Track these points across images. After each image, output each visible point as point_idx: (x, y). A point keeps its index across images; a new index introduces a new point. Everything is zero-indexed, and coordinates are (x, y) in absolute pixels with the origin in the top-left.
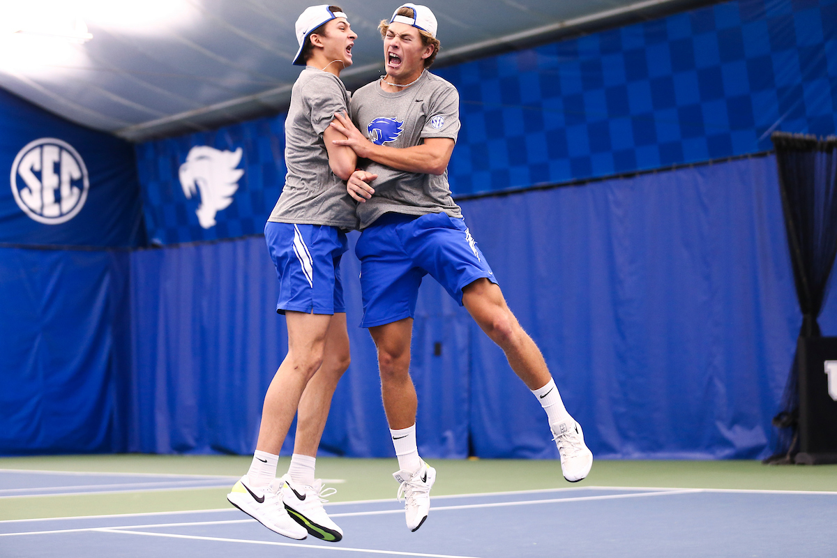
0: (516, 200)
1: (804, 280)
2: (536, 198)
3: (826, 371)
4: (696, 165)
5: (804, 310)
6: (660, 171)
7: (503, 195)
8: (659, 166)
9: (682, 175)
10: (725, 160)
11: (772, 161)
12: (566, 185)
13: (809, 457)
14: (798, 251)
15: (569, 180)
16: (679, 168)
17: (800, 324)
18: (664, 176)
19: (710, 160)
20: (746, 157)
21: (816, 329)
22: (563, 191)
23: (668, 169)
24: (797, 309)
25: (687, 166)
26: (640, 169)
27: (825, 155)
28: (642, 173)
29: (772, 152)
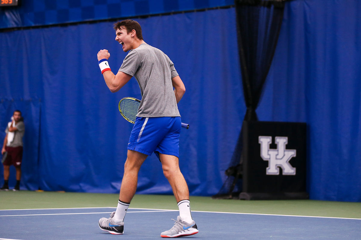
0: (73, 28)
1: (248, 86)
2: (85, 28)
3: (260, 142)
4: (186, 12)
5: (248, 105)
6: (163, 15)
7: (64, 25)
8: (163, 12)
9: (177, 17)
10: (203, 10)
11: (233, 11)
12: (105, 21)
13: (248, 195)
14: (245, 68)
15: (107, 18)
16: (175, 13)
17: (245, 113)
18: (166, 18)
19: (195, 9)
20: (217, 8)
21: (254, 116)
22: (103, 24)
23: (168, 14)
24: (244, 105)
25: (181, 13)
26: (151, 13)
27: (266, 9)
28: (153, 16)
29: (233, 6)
